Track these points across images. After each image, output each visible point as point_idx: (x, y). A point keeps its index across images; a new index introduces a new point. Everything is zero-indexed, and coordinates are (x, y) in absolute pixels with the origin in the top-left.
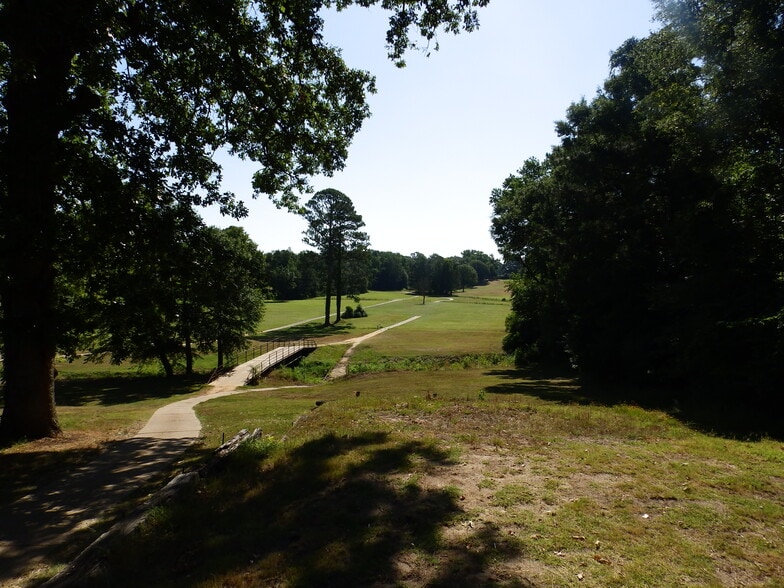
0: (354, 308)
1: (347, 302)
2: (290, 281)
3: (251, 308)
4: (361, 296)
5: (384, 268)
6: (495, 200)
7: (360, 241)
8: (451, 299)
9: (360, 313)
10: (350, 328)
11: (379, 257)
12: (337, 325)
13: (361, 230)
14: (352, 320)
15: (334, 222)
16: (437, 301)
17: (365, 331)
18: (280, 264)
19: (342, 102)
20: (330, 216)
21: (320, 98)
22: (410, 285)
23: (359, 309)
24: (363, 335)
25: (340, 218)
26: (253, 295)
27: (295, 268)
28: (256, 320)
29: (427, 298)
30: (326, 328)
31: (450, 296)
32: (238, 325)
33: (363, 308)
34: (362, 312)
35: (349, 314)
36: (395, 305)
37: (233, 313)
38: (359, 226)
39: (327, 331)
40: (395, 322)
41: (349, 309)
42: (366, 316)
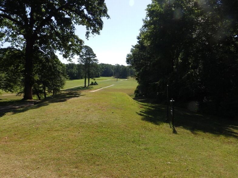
0: (94, 82)
1: (91, 80)
2: (74, 73)
3: (62, 81)
4: (96, 78)
5: (106, 69)
6: (132, 52)
7: (95, 62)
8: (126, 79)
9: (96, 84)
10: (92, 88)
11: (104, 66)
12: (88, 87)
13: (95, 58)
14: (93, 86)
15: (87, 56)
16: (122, 80)
17: (96, 89)
18: (71, 68)
19: (79, 44)
20: (86, 54)
21: (75, 43)
22: (114, 75)
23: (95, 82)
24: (95, 90)
25: (89, 55)
26: (63, 78)
27: (75, 69)
28: (63, 85)
29: (118, 79)
30: (85, 88)
31: (127, 78)
32: (58, 86)
33: (97, 82)
34: (96, 83)
35: (92, 84)
36: (108, 82)
37: (57, 83)
38: (95, 57)
39: (85, 89)
40: (106, 86)
41: (92, 83)
42: (98, 84)
